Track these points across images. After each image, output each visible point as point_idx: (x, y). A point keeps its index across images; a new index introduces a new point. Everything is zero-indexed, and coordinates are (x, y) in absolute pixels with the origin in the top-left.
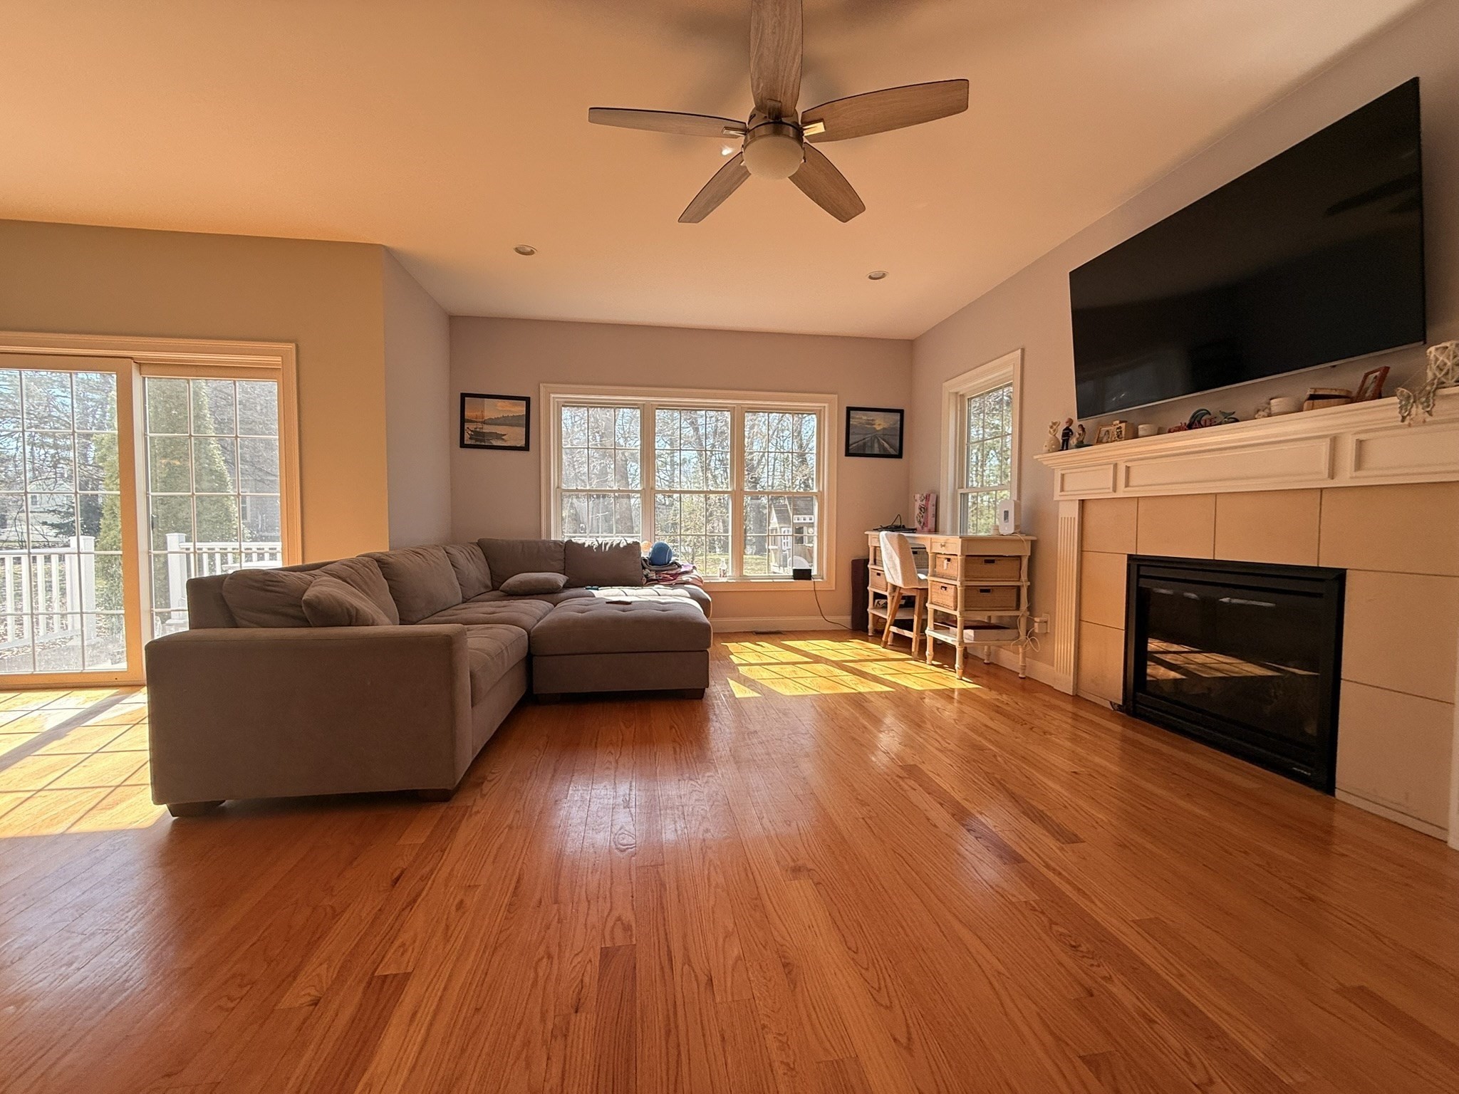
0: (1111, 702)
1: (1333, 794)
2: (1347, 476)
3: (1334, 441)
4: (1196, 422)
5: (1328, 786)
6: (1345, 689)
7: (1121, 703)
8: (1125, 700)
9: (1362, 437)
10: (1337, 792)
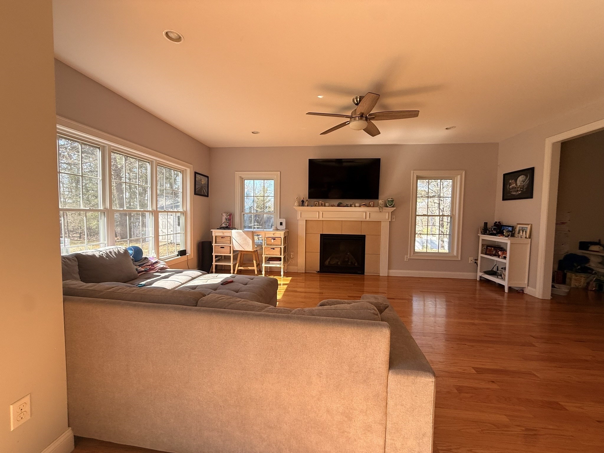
0: (316, 271)
1: (364, 274)
2: (368, 219)
3: (366, 212)
4: (339, 205)
5: (363, 273)
6: (366, 256)
7: (319, 270)
8: (320, 270)
9: (370, 213)
10: (365, 274)
